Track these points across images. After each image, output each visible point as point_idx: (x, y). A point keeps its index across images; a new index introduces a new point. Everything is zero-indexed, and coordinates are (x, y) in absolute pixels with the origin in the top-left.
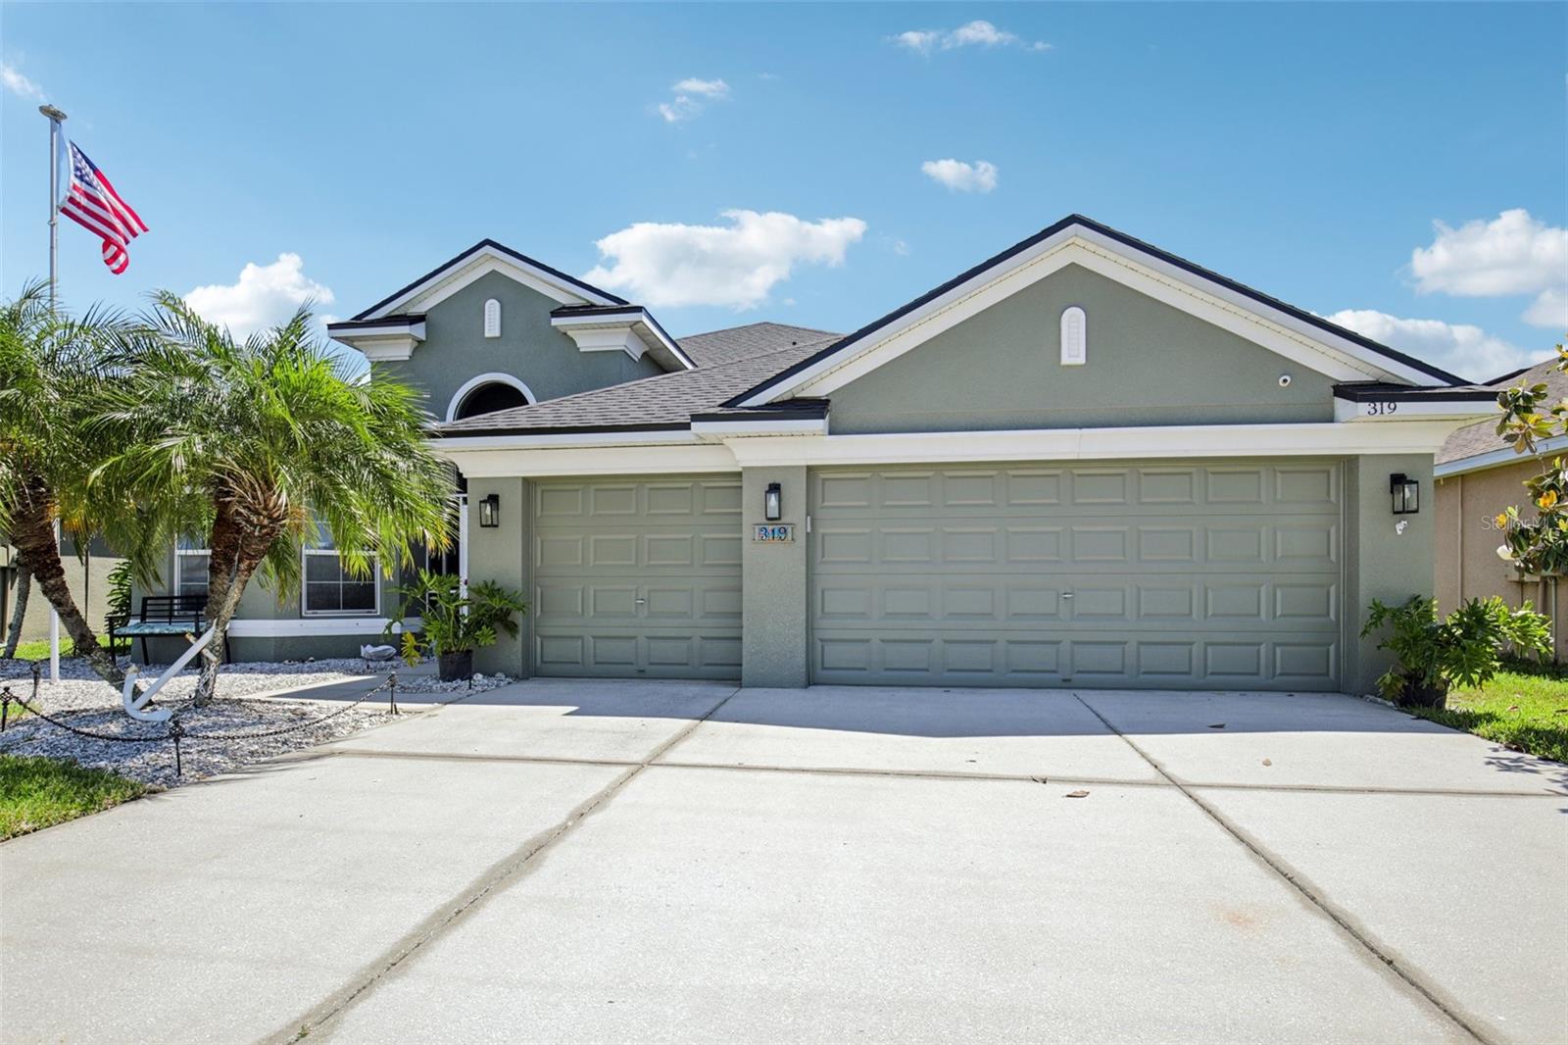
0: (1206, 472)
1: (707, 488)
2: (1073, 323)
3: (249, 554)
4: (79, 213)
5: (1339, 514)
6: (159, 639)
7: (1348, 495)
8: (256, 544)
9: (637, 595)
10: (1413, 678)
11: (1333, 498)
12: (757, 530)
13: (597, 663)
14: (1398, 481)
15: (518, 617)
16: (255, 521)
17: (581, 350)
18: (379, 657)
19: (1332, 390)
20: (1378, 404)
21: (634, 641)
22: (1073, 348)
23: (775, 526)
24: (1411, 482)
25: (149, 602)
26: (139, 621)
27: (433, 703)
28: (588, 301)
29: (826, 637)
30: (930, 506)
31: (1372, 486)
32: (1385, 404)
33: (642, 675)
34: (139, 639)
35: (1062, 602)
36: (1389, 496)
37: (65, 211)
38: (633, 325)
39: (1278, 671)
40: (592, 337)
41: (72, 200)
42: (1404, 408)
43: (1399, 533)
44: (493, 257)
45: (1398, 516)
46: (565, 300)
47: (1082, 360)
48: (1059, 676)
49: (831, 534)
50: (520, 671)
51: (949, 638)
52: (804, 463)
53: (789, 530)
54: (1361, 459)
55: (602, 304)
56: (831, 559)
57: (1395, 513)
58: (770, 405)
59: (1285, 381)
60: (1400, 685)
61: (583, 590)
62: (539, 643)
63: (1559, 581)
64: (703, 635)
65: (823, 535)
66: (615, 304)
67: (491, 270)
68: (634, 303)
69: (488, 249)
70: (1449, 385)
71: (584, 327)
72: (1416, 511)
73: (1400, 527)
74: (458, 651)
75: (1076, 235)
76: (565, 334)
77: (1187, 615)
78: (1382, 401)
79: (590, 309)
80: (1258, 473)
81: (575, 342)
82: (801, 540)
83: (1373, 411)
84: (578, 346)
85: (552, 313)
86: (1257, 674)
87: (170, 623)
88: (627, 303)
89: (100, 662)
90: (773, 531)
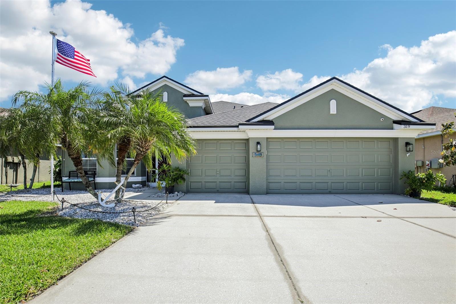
0: (362, 141)
1: (236, 143)
2: (333, 104)
3: (138, 159)
4: (60, 61)
5: (392, 151)
6: (74, 183)
7: (395, 147)
8: (141, 157)
9: (217, 171)
10: (414, 190)
11: (391, 148)
12: (254, 154)
13: (206, 189)
14: (407, 144)
15: (185, 176)
16: (142, 150)
17: (190, 106)
18: (138, 188)
19: (393, 122)
20: (406, 126)
21: (216, 183)
22: (333, 109)
23: (259, 153)
24: (411, 144)
25: (71, 173)
26: (68, 178)
27: (173, 200)
28: (192, 93)
29: (270, 181)
30: (296, 148)
31: (401, 145)
32: (408, 126)
33: (218, 192)
34: (68, 183)
35: (329, 172)
36: (405, 147)
37: (57, 61)
38: (205, 100)
39: (379, 189)
40: (193, 103)
41: (58, 58)
42: (412, 127)
43: (408, 156)
44: (166, 80)
45: (408, 152)
46: (186, 93)
47: (335, 113)
48: (328, 191)
49: (271, 155)
50: (186, 191)
51: (301, 182)
52: (266, 137)
53: (262, 154)
54: (399, 139)
55: (196, 94)
56: (271, 161)
57: (407, 151)
58: (258, 122)
59: (382, 119)
60: (410, 192)
61: (202, 169)
62: (189, 184)
63: (421, 167)
64: (235, 181)
65: (269, 155)
66: (200, 94)
67: (165, 84)
68: (205, 94)
69: (165, 78)
70: (419, 121)
71: (192, 100)
72: (412, 151)
73: (408, 155)
74: (171, 186)
75: (335, 82)
76: (186, 102)
77: (358, 176)
78: (407, 125)
79: (193, 95)
80: (374, 141)
81: (188, 104)
82: (265, 157)
83: (405, 127)
84: (189, 105)
85: (183, 96)
86: (374, 190)
87: (78, 178)
88: (203, 94)
89: (91, 190)
90: (258, 154)
